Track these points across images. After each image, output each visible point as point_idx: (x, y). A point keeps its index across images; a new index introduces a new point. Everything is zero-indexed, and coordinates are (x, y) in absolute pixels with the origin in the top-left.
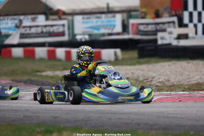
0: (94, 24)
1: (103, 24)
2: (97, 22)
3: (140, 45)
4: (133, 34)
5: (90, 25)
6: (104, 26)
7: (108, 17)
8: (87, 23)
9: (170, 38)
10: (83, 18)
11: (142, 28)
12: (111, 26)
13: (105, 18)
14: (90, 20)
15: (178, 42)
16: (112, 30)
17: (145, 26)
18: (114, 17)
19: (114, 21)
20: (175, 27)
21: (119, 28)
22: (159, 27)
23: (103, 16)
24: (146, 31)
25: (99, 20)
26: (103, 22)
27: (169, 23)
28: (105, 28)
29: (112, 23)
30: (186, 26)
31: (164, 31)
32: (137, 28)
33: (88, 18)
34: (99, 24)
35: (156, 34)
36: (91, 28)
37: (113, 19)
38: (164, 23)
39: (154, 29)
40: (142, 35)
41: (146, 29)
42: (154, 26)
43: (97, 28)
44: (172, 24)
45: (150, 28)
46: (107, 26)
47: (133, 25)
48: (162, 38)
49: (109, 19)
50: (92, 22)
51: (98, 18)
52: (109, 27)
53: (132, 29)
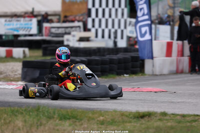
0: (15, 27)
1: (21, 26)
2: (17, 25)
3: (44, 46)
4: (46, 36)
5: (11, 27)
6: (22, 28)
7: (26, 21)
8: (8, 25)
9: (74, 40)
10: (6, 21)
11: (53, 30)
12: (28, 28)
13: (24, 21)
14: (11, 23)
15: (79, 44)
16: (29, 31)
17: (56, 29)
18: (31, 20)
19: (31, 24)
20: (80, 31)
21: (34, 31)
22: (67, 30)
23: (22, 19)
24: (57, 34)
25: (18, 23)
26: (22, 24)
27: (76, 27)
28: (24, 30)
29: (29, 26)
30: (89, 30)
31: (69, 34)
32: (50, 31)
33: (9, 21)
34: (18, 26)
35: (63, 37)
36: (12, 29)
37: (30, 23)
38: (72, 27)
39: (64, 32)
40: (53, 37)
41: (57, 32)
42: (63, 29)
43: (17, 29)
44: (78, 29)
45: (60, 31)
46: (25, 28)
47: (46, 28)
48: (68, 40)
49: (26, 23)
50: (13, 25)
51: (18, 21)
52: (26, 29)
53: (46, 32)
